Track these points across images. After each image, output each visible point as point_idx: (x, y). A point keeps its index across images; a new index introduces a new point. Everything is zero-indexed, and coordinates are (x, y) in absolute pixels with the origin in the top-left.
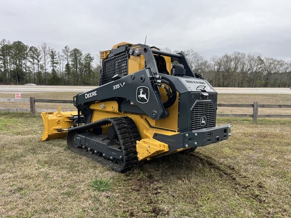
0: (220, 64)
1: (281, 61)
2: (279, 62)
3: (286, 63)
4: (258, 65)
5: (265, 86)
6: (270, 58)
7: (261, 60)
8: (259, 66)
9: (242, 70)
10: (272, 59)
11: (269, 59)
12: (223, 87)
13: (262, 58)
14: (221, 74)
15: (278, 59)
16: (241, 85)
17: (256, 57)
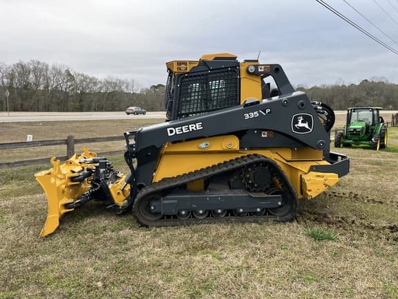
0: (12, 77)
1: (94, 78)
2: (91, 79)
3: (100, 82)
4: (67, 82)
5: (80, 109)
6: (81, 73)
7: (70, 75)
8: (69, 84)
9: (47, 87)
10: (83, 76)
11: (79, 75)
12: (23, 110)
13: (72, 73)
14: (16, 92)
15: (90, 76)
16: (47, 109)
17: (63, 71)
